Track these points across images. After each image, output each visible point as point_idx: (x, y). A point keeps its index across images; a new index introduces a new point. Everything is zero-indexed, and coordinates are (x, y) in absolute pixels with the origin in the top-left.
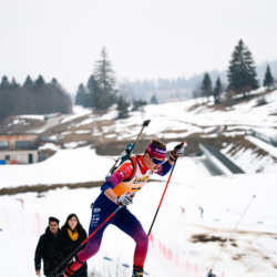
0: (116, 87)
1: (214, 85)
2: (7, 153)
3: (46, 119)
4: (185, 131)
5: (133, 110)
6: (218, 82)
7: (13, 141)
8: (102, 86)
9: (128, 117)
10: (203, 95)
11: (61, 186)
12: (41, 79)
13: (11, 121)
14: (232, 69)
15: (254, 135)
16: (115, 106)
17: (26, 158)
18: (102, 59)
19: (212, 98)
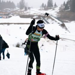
0: (25, 4)
1: (44, 5)
2: (2, 16)
4: (38, 14)
5: (28, 9)
6: (45, 5)
7: (3, 13)
8: (22, 4)
10: (42, 7)
11: (12, 23)
12: (10, 2)
14: (48, 2)
15: (52, 16)
16: (24, 8)
17: (6, 17)
19: (44, 8)
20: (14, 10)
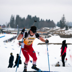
0: (66, 23)
3: (50, 29)
5: (69, 28)
7: (42, 33)
8: (63, 22)
9: (68, 30)
11: (52, 44)
12: (49, 20)
13: (42, 29)
16: (65, 27)
17: (45, 37)
18: (63, 17)
20: (54, 29)
